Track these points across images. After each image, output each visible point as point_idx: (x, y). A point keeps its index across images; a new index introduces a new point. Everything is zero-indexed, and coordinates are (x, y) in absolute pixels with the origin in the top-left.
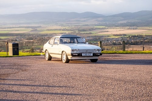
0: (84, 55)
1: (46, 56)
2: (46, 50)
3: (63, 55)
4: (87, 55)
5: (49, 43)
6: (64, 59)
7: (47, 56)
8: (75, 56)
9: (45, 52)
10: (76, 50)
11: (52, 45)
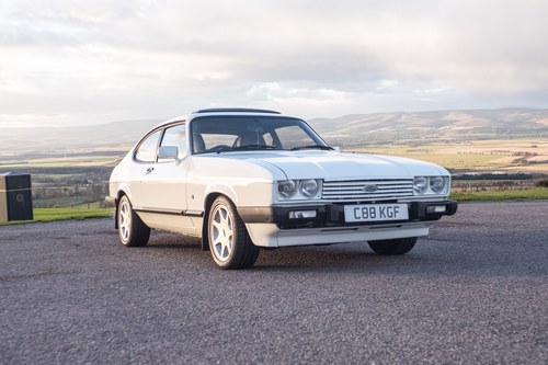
0: (359, 213)
1: (121, 226)
2: (122, 194)
3: (217, 219)
4: (378, 218)
5: (134, 157)
6: (219, 245)
7: (126, 224)
8: (301, 224)
9: (118, 202)
10: (302, 183)
11: (151, 166)
